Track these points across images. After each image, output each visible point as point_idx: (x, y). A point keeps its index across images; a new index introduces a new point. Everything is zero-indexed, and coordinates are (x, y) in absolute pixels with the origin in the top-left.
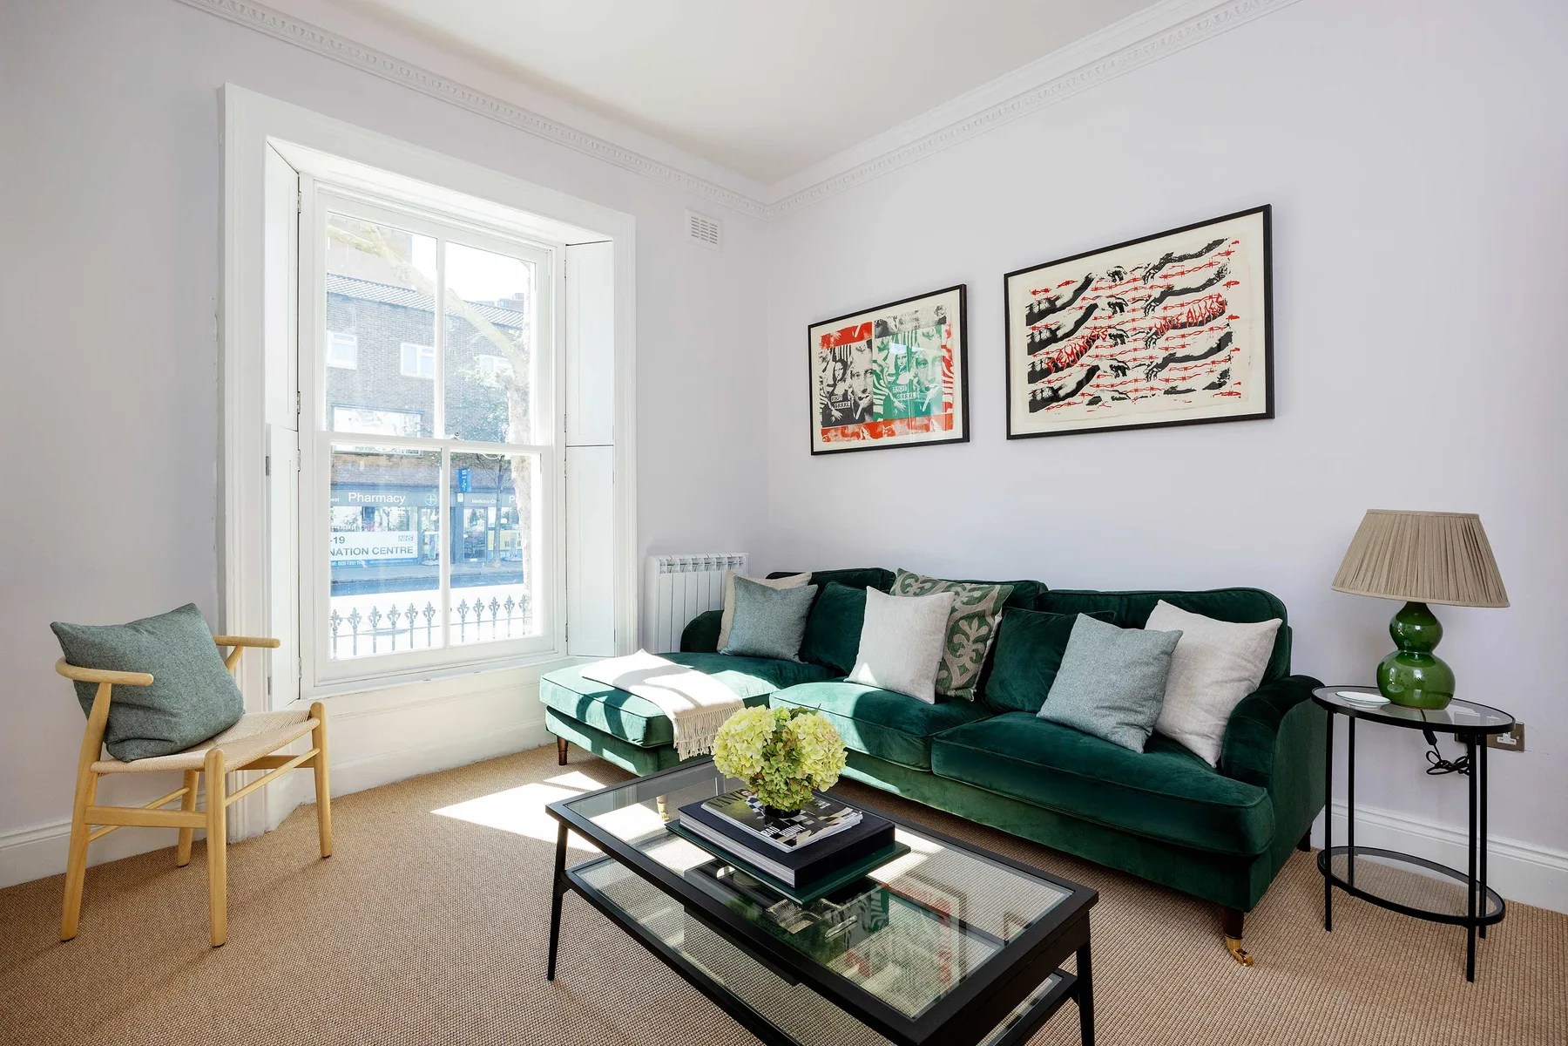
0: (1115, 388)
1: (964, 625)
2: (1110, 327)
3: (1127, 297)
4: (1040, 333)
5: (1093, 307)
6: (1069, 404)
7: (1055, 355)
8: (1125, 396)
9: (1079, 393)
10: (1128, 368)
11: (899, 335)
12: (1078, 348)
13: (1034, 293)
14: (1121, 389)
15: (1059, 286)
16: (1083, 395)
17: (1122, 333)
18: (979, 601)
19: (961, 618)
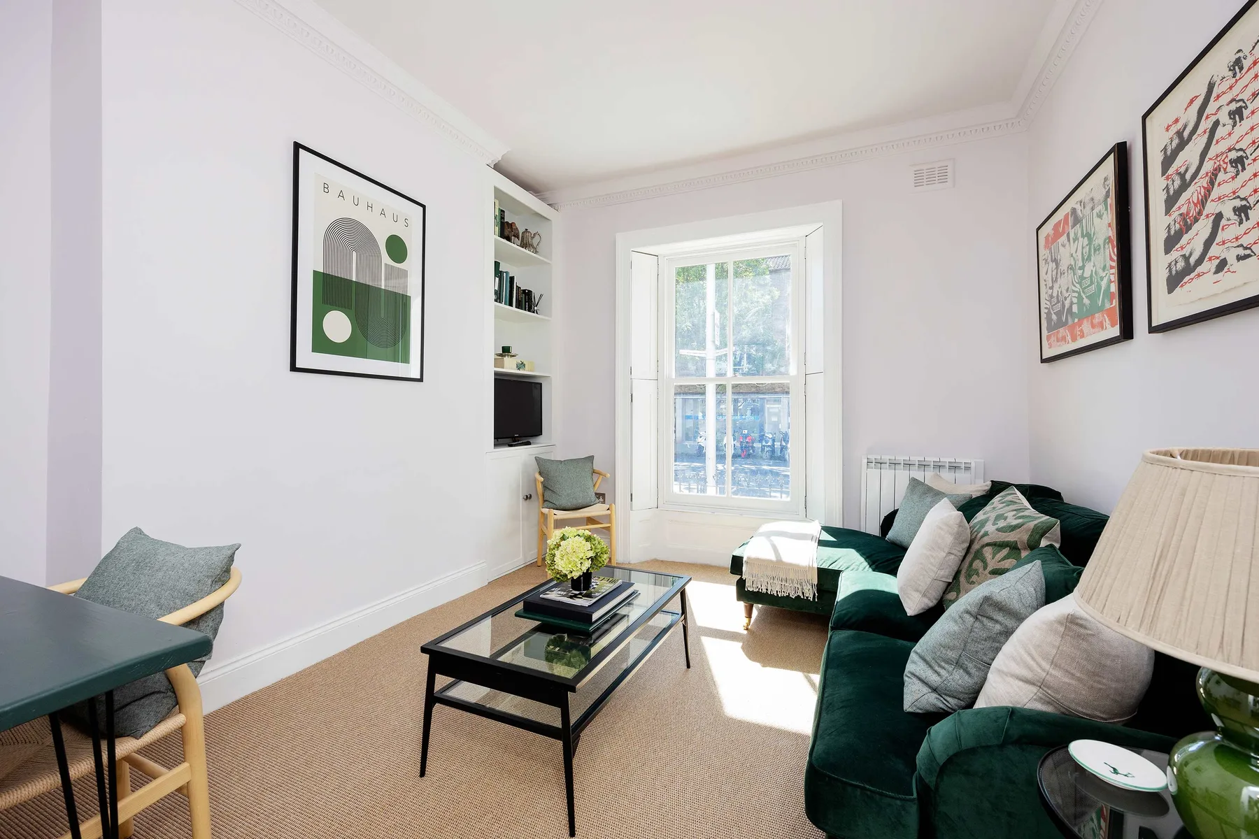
0: (1240, 242)
1: (988, 552)
2: (1230, 150)
3: (1246, 96)
4: (1173, 181)
5: (1217, 123)
6: (1199, 275)
7: (1184, 210)
8: (1248, 252)
9: (1206, 259)
10: (1250, 208)
11: (1084, 221)
12: (1203, 190)
13: (1167, 130)
14: (1245, 241)
15: (1186, 109)
16: (1210, 259)
17: (1241, 153)
18: (1012, 530)
19: (988, 545)
